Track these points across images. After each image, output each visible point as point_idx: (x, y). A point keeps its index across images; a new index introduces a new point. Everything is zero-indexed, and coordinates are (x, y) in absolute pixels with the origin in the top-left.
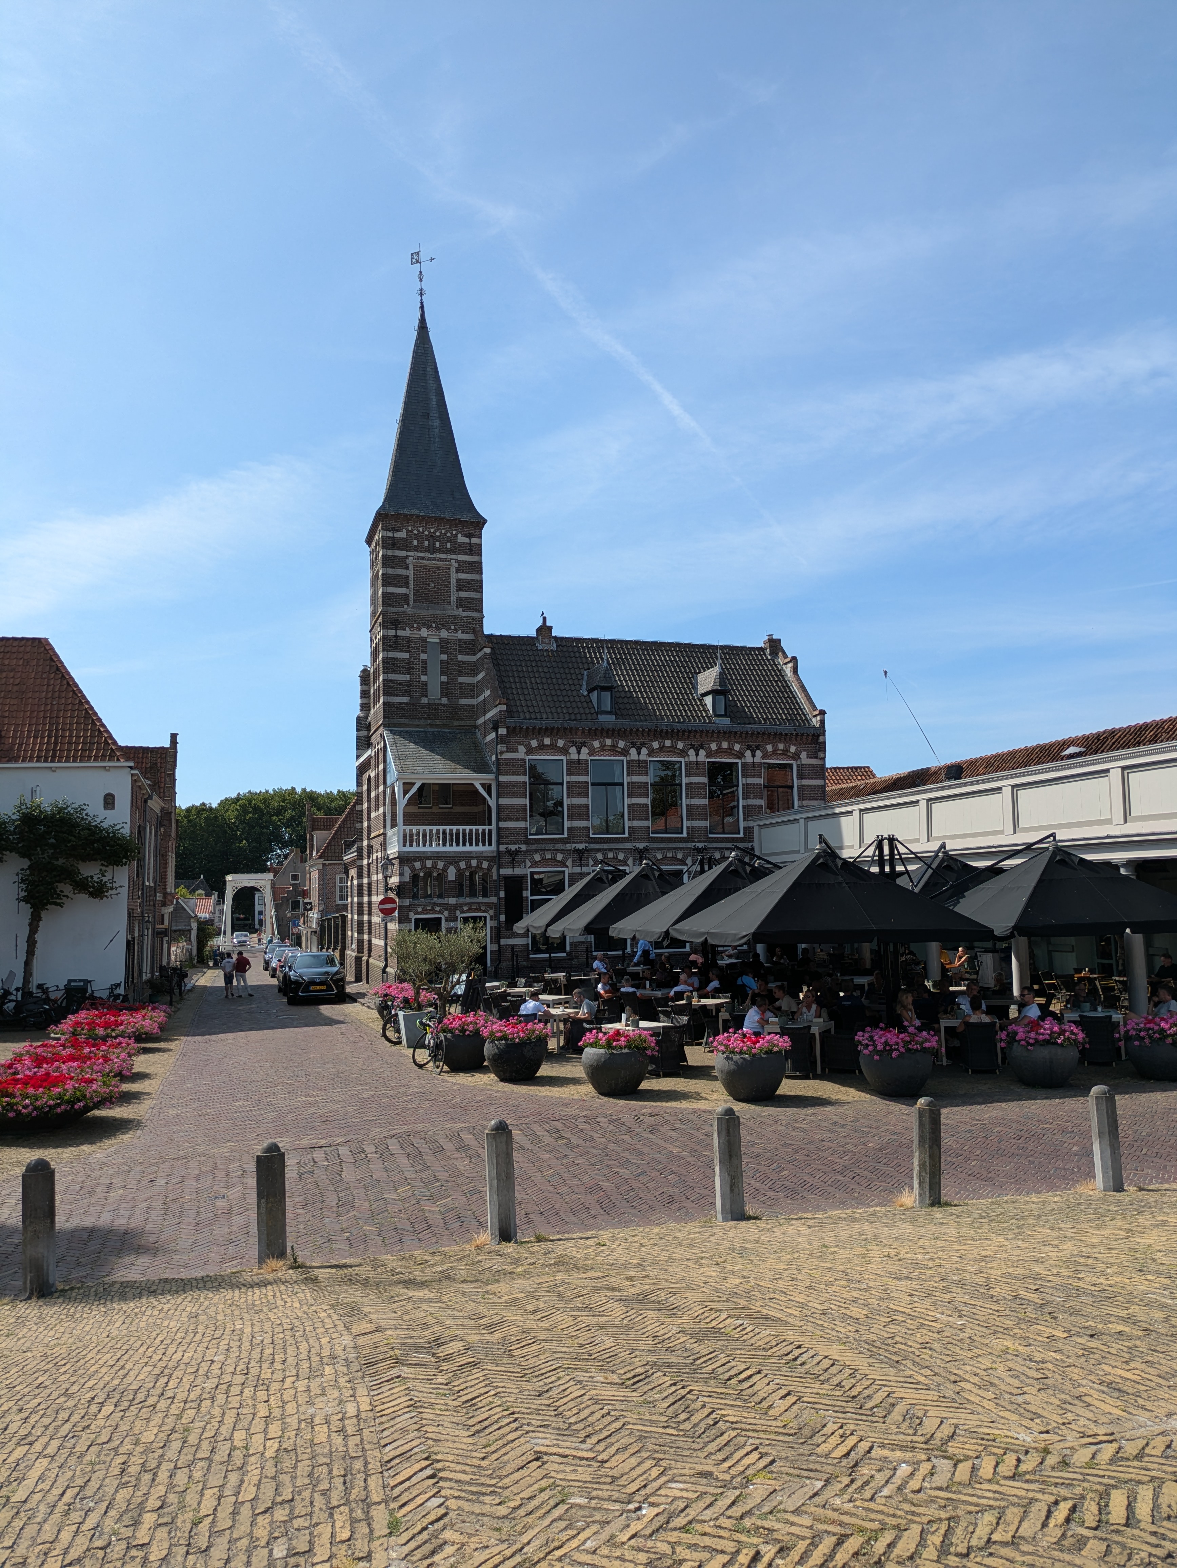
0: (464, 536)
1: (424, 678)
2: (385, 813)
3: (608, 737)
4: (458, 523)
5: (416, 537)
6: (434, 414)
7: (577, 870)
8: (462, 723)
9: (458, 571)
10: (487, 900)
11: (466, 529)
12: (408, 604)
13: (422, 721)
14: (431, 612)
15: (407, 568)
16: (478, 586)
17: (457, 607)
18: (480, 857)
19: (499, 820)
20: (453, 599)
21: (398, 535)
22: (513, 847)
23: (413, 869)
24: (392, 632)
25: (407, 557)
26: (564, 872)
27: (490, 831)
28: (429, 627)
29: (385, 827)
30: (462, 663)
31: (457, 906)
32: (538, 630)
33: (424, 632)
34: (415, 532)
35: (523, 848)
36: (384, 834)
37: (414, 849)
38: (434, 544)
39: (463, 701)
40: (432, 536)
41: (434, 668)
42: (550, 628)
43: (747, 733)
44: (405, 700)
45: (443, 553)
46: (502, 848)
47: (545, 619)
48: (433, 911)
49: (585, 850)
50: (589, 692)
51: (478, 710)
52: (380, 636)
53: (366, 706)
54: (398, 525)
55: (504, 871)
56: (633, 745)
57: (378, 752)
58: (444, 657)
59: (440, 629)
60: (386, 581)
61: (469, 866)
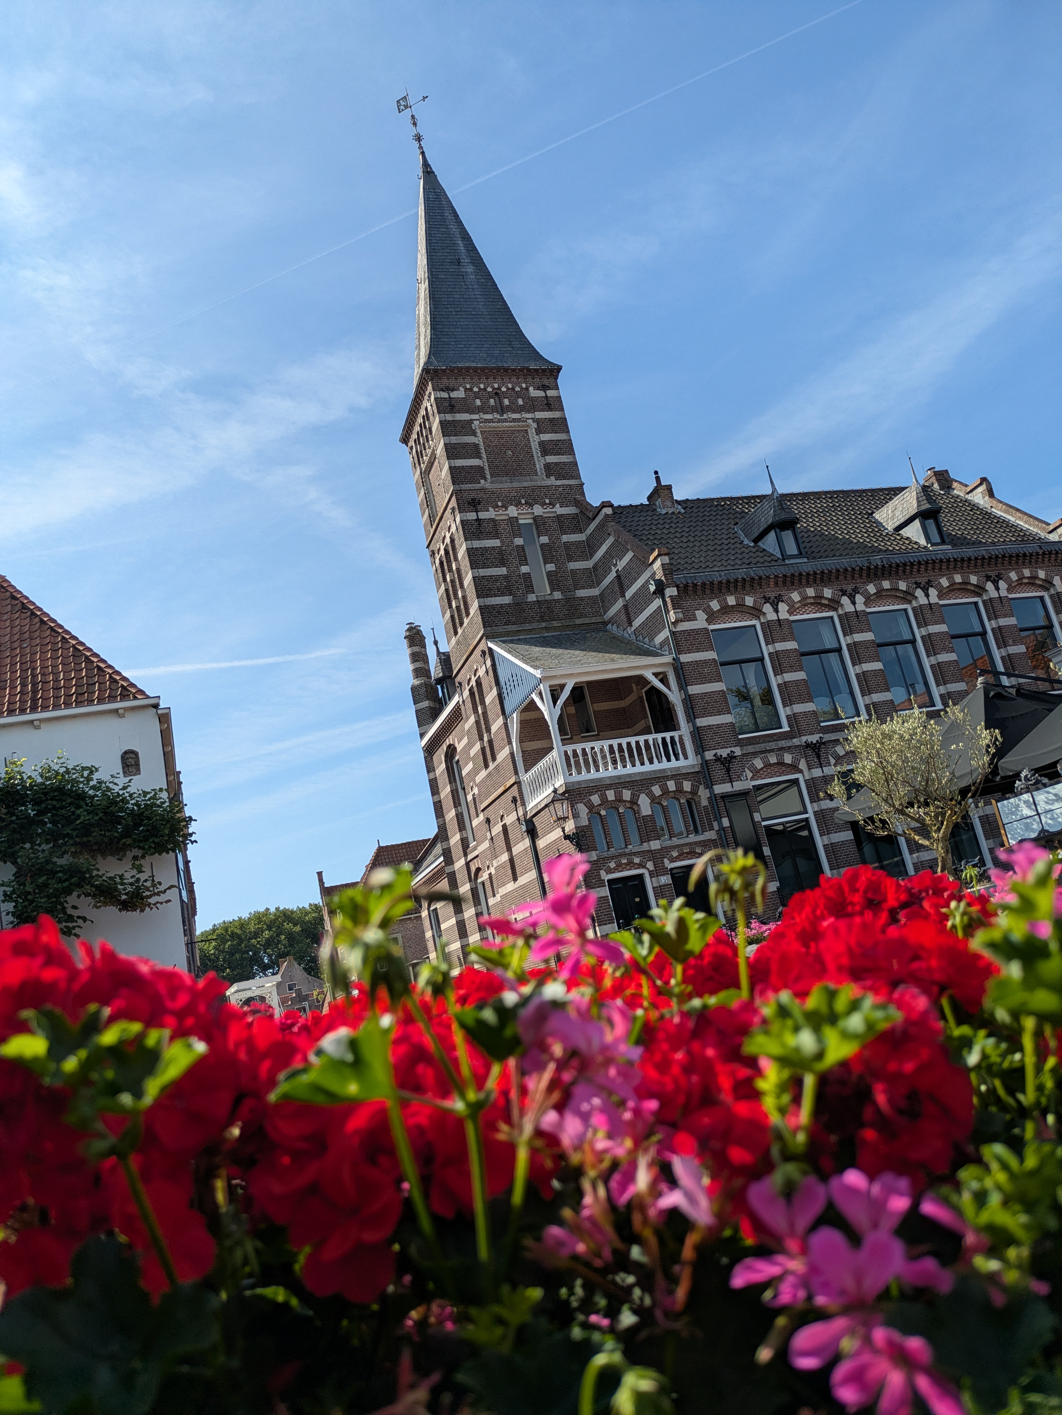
0: (537, 388)
1: (525, 569)
2: (512, 754)
3: (808, 585)
4: (527, 373)
5: (477, 396)
6: (465, 260)
7: (817, 773)
8: (587, 620)
9: (539, 431)
10: (701, 838)
11: (537, 380)
12: (485, 479)
13: (535, 625)
14: (516, 485)
15: (474, 434)
16: (567, 447)
17: (548, 476)
18: (678, 776)
19: (691, 716)
20: (539, 466)
21: (454, 395)
22: (724, 753)
23: (590, 807)
24: (472, 516)
25: (471, 421)
26: (796, 782)
27: (680, 737)
28: (518, 504)
29: (516, 773)
30: (567, 545)
31: (664, 852)
32: (649, 498)
33: (513, 511)
34: (476, 389)
35: (738, 751)
36: (518, 783)
37: (584, 776)
38: (501, 403)
39: (581, 593)
40: (497, 394)
41: (535, 554)
42: (669, 488)
43: (983, 558)
44: (506, 600)
45: (514, 412)
46: (709, 755)
47: (658, 479)
48: (631, 865)
49: (821, 743)
50: (756, 540)
51: (604, 601)
52: (453, 529)
53: (422, 672)
54: (452, 382)
55: (720, 789)
56: (844, 593)
57: (479, 683)
58: (544, 539)
59: (531, 506)
60: (452, 452)
61: (665, 792)
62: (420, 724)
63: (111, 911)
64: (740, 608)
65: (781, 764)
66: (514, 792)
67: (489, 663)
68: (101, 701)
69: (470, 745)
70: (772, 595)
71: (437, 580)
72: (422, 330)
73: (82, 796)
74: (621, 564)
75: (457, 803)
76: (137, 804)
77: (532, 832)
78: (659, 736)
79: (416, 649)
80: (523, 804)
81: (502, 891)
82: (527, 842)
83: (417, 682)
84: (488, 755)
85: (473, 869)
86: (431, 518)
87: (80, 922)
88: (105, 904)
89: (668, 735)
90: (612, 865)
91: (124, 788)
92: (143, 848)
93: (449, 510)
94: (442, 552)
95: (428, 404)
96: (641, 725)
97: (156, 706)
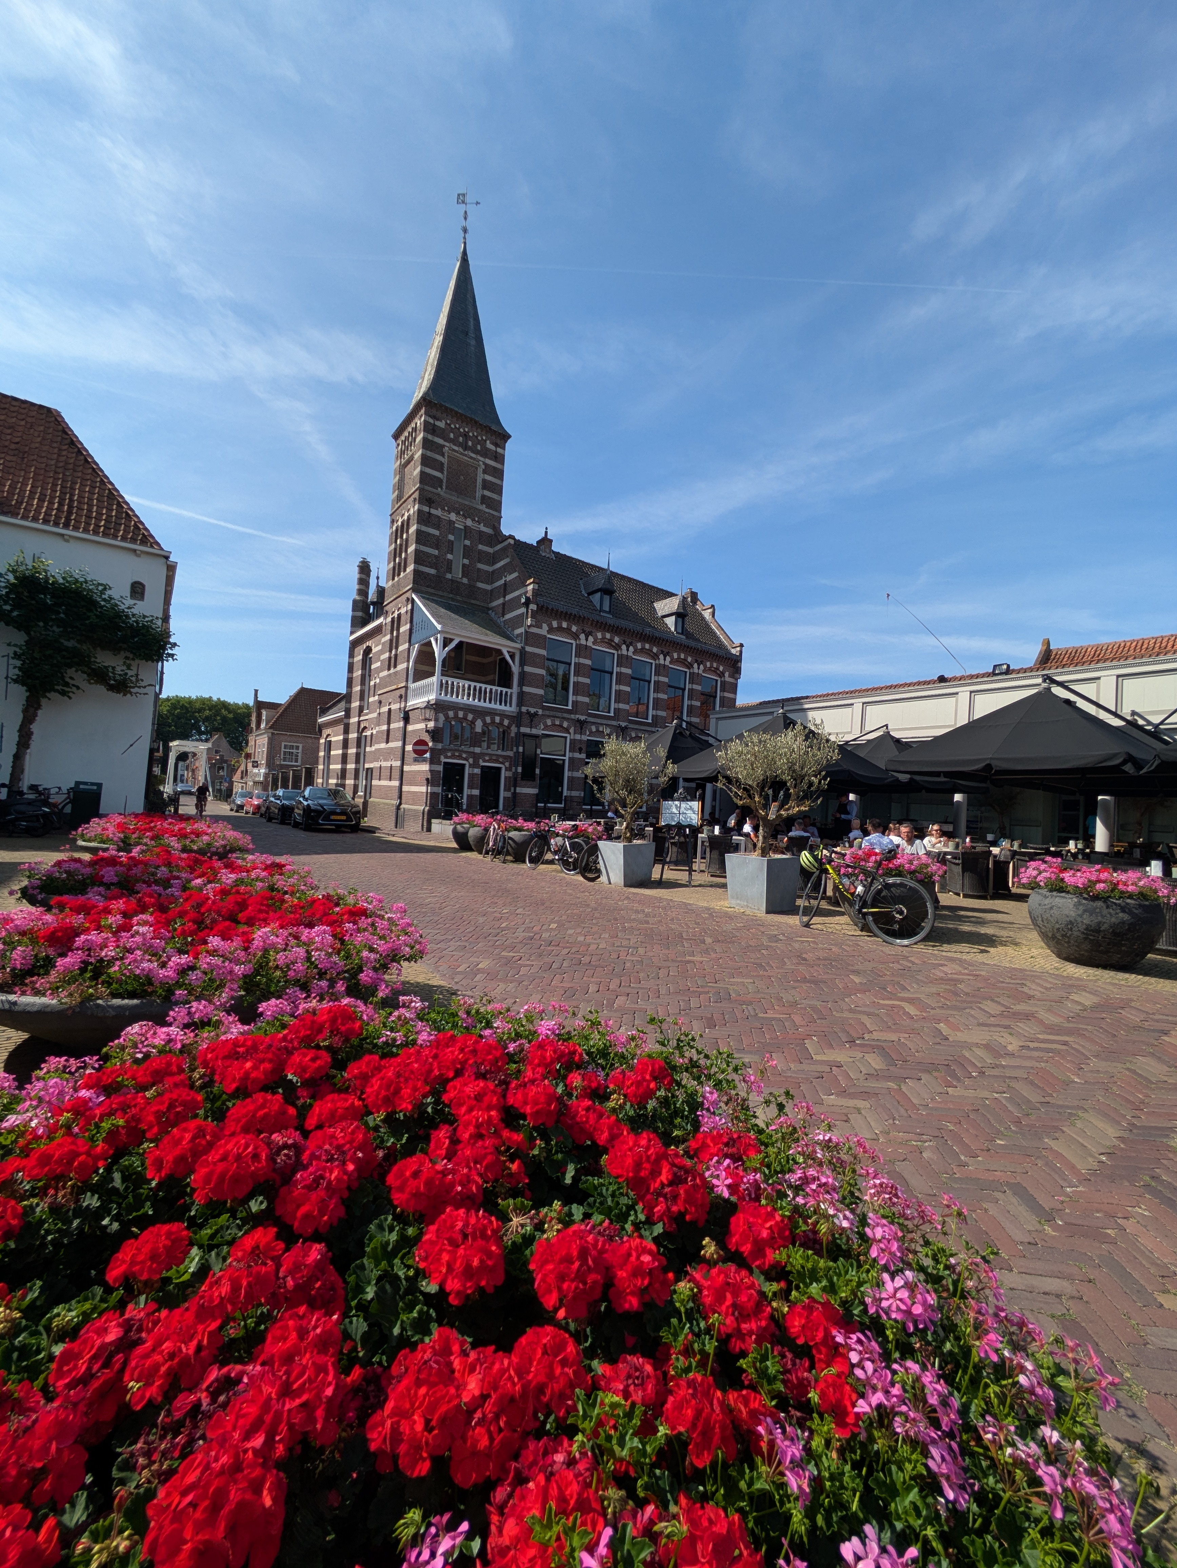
0: (492, 443)
1: (449, 556)
2: (408, 668)
3: (608, 631)
4: (488, 430)
5: (452, 430)
6: (471, 335)
7: (578, 737)
8: (478, 603)
9: (485, 472)
10: (504, 753)
11: (493, 438)
12: (442, 488)
13: (445, 594)
14: (460, 500)
15: (443, 455)
16: (499, 490)
17: (481, 503)
18: (503, 715)
19: (521, 684)
20: (478, 494)
21: (438, 423)
22: (532, 710)
23: (447, 717)
24: (426, 509)
25: (444, 446)
26: (565, 738)
27: (511, 693)
28: (458, 513)
29: (407, 681)
30: (480, 552)
31: (481, 755)
32: (538, 542)
33: (453, 516)
34: (453, 426)
35: (540, 712)
36: (406, 687)
37: (448, 698)
38: (466, 443)
39: (480, 585)
40: (465, 435)
41: (459, 549)
42: (551, 541)
43: (698, 649)
44: (432, 571)
45: (473, 452)
46: (524, 709)
47: (546, 533)
48: (460, 757)
49: (585, 722)
50: (589, 594)
51: (491, 595)
52: (411, 512)
53: (363, 592)
54: (439, 414)
55: (524, 730)
56: (625, 643)
57: (399, 616)
58: (467, 542)
59: (466, 518)
60: (425, 461)
61: (493, 721)
62: (353, 625)
63: (101, 689)
64: (568, 630)
65: (561, 726)
66: (403, 691)
67: (409, 607)
68: (124, 539)
69: (381, 652)
70: (587, 630)
71: (391, 539)
72: (429, 368)
73: (93, 604)
74: (510, 577)
75: (363, 683)
76: (137, 622)
77: (406, 719)
78: (499, 689)
79: (364, 576)
80: (406, 701)
81: (377, 746)
82: (401, 724)
83: (358, 598)
84: (392, 662)
85: (362, 726)
86: (399, 498)
87: (74, 689)
88: (96, 682)
89: (504, 690)
90: (449, 754)
91: (129, 608)
92: (135, 654)
93: (412, 499)
94: (399, 523)
95: (419, 422)
96: (490, 677)
97: (167, 558)
